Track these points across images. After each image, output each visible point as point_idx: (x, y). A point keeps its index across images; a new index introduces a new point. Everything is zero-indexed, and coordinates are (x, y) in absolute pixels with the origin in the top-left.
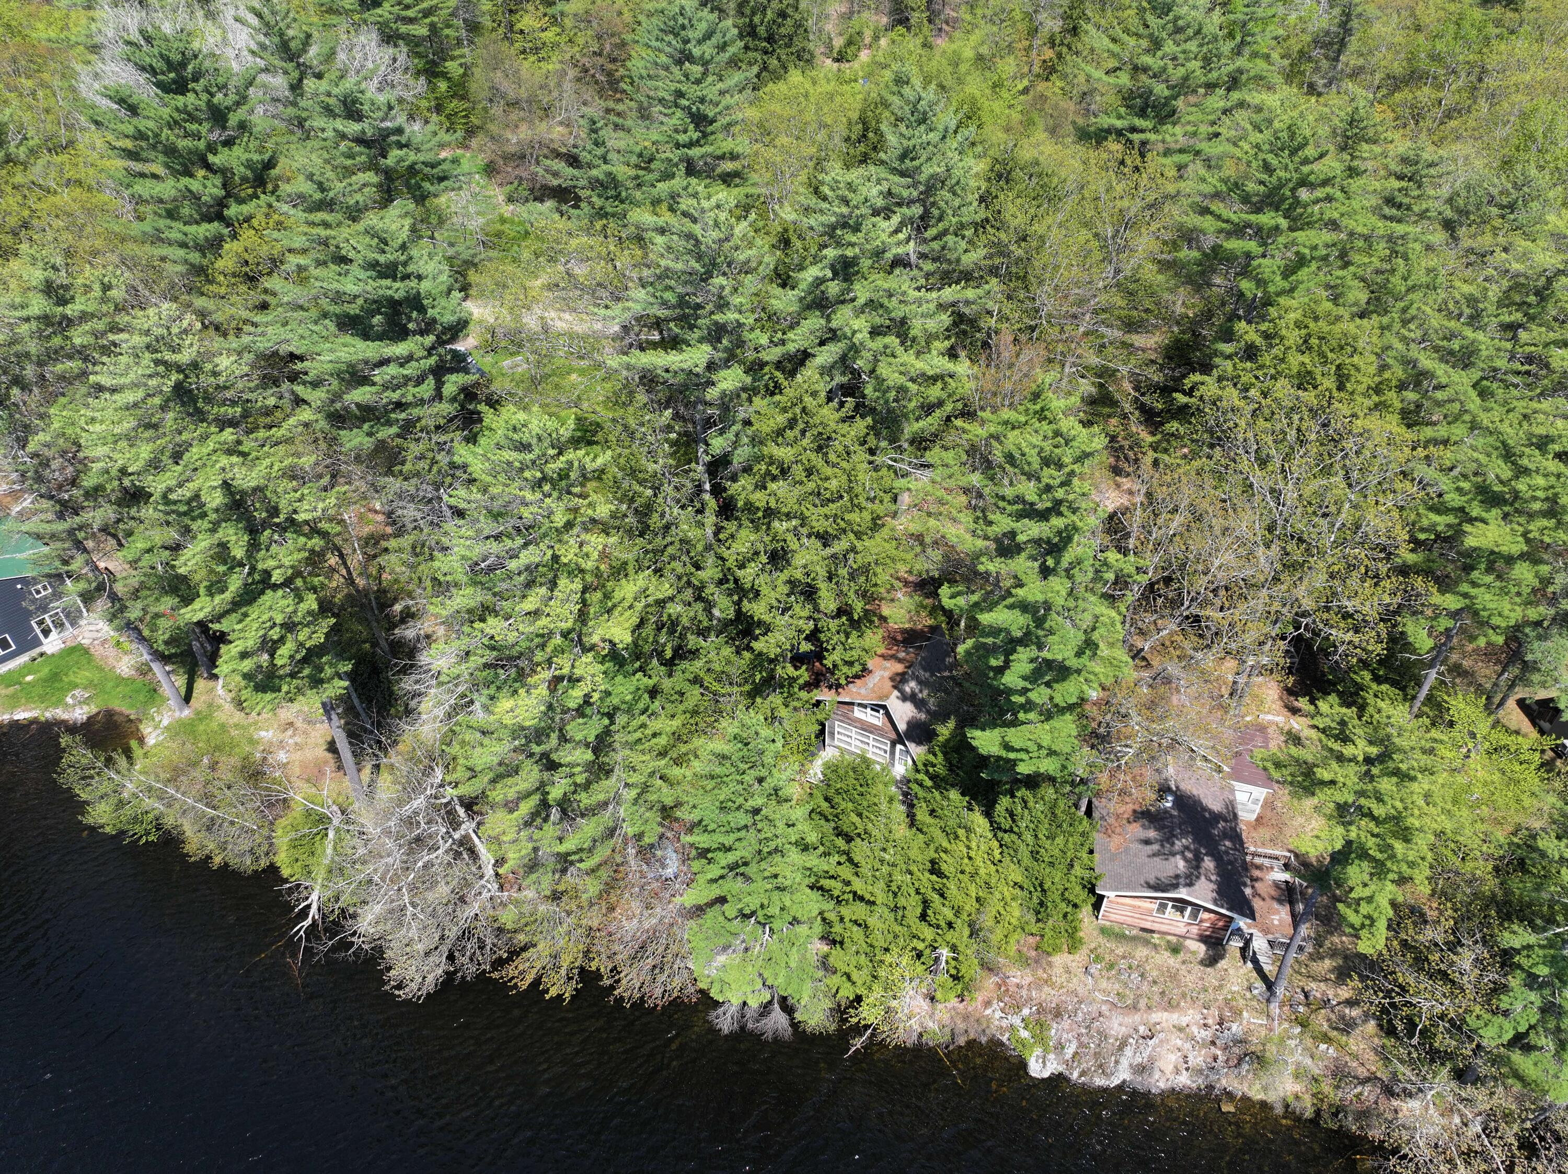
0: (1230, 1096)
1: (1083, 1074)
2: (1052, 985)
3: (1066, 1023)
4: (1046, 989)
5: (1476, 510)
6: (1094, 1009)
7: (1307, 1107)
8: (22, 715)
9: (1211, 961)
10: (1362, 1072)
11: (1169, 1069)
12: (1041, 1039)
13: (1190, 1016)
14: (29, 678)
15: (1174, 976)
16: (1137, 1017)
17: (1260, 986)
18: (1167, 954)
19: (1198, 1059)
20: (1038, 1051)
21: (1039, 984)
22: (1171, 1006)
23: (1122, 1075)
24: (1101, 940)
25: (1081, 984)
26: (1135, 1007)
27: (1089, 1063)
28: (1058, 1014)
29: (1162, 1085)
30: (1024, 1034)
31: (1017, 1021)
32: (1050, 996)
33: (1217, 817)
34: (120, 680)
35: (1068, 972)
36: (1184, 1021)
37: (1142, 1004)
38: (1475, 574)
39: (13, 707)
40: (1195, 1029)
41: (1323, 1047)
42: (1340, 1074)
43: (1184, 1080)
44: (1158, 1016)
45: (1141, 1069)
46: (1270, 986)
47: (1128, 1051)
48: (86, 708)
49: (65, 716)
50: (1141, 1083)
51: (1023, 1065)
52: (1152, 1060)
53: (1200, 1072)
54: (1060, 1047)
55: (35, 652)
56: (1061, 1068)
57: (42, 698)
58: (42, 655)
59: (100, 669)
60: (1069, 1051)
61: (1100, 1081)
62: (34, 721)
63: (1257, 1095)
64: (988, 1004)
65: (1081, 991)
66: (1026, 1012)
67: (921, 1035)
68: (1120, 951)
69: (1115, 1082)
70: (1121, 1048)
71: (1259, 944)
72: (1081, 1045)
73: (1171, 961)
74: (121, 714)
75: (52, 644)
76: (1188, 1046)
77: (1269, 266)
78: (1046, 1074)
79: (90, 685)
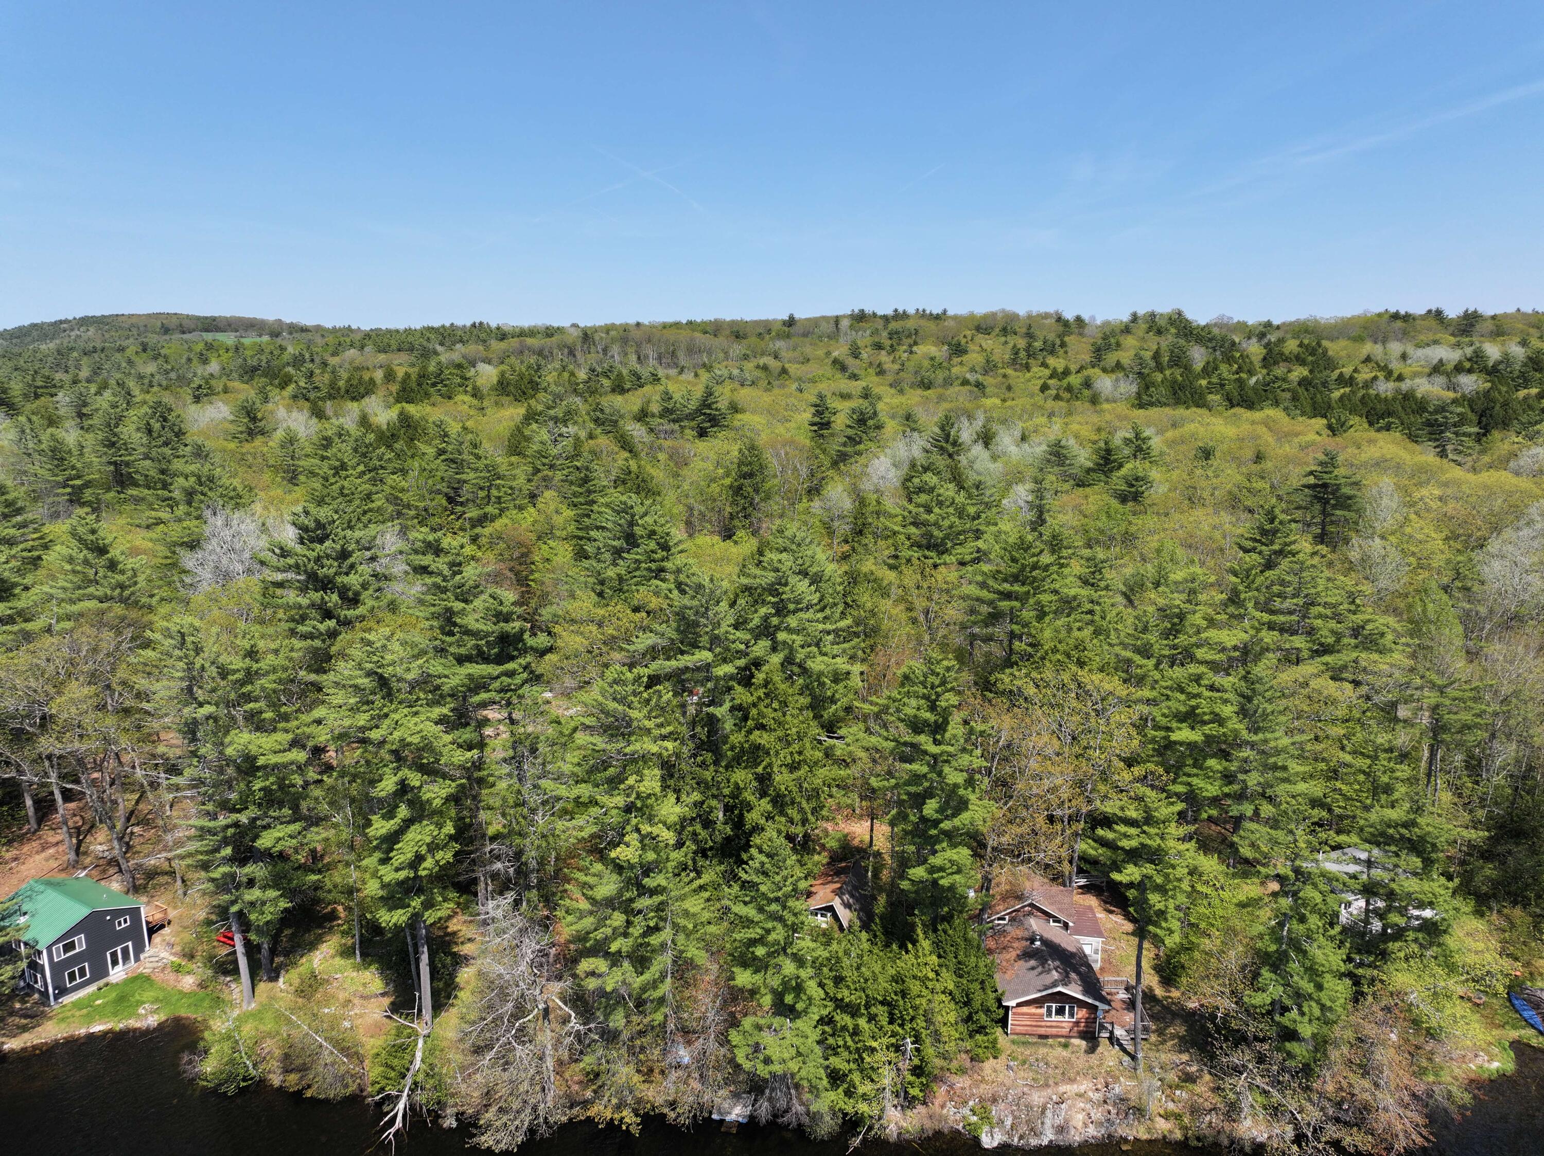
0: (1125, 1140)
1: (1021, 1137)
2: (987, 1083)
3: (1002, 1106)
4: (983, 1086)
5: (1174, 725)
6: (1019, 1091)
7: (1178, 1135)
8: (97, 1028)
9: (1092, 1050)
10: (1207, 1105)
11: (1080, 1125)
12: (985, 1117)
13: (1084, 1086)
14: (99, 1002)
15: (1068, 1062)
16: (1049, 1091)
17: (1126, 1058)
18: (1060, 1049)
19: (1098, 1114)
20: (986, 1128)
21: (976, 1084)
22: (1072, 1081)
23: (1048, 1137)
24: (1014, 1047)
25: (1006, 1077)
26: (1047, 1085)
27: (1024, 1129)
28: (994, 1100)
29: (1077, 1138)
30: (974, 1119)
31: (966, 1111)
32: (985, 1090)
33: (1073, 955)
34: (183, 994)
35: (995, 1071)
36: (1082, 1088)
37: (1051, 1082)
38: (1187, 769)
39: (89, 1024)
40: (1091, 1094)
41: (1178, 1092)
42: (1195, 1110)
43: (1092, 1131)
44: (1063, 1088)
45: (1061, 1129)
46: (1133, 1058)
47: (1049, 1113)
48: (156, 1017)
49: (138, 1025)
50: (1062, 1140)
51: (977, 1140)
52: (1067, 1121)
53: (1101, 1124)
54: (1001, 1122)
55: (101, 983)
56: (1005, 1138)
57: (115, 1014)
58: (107, 985)
59: (162, 989)
60: (1008, 1122)
61: (1034, 1142)
62: (110, 1031)
63: (1144, 1136)
64: (943, 1106)
65: (1008, 1082)
66: (971, 1103)
67: (899, 1134)
68: (1028, 1052)
69: (1045, 1142)
70: (1043, 1112)
71: (1119, 1032)
72: (1015, 1118)
73: (1065, 1053)
74: (188, 1018)
75: (117, 974)
76: (1088, 1106)
77: (1028, 614)
78: (995, 1144)
79: (157, 1000)
